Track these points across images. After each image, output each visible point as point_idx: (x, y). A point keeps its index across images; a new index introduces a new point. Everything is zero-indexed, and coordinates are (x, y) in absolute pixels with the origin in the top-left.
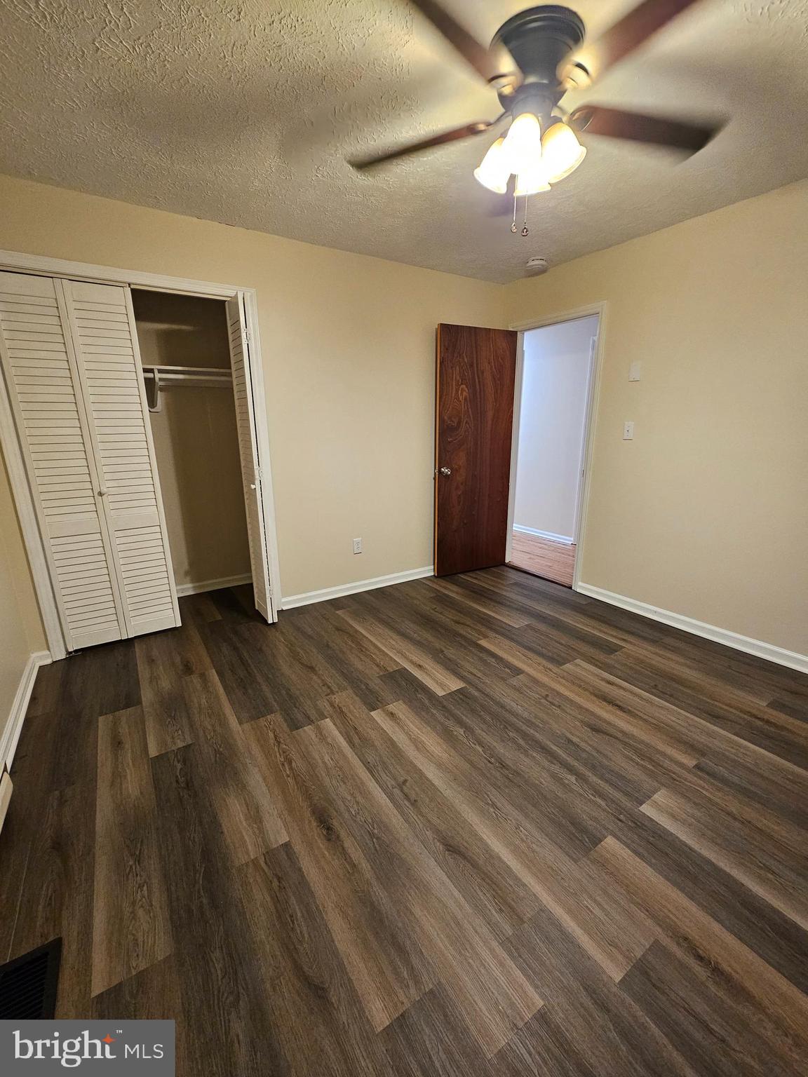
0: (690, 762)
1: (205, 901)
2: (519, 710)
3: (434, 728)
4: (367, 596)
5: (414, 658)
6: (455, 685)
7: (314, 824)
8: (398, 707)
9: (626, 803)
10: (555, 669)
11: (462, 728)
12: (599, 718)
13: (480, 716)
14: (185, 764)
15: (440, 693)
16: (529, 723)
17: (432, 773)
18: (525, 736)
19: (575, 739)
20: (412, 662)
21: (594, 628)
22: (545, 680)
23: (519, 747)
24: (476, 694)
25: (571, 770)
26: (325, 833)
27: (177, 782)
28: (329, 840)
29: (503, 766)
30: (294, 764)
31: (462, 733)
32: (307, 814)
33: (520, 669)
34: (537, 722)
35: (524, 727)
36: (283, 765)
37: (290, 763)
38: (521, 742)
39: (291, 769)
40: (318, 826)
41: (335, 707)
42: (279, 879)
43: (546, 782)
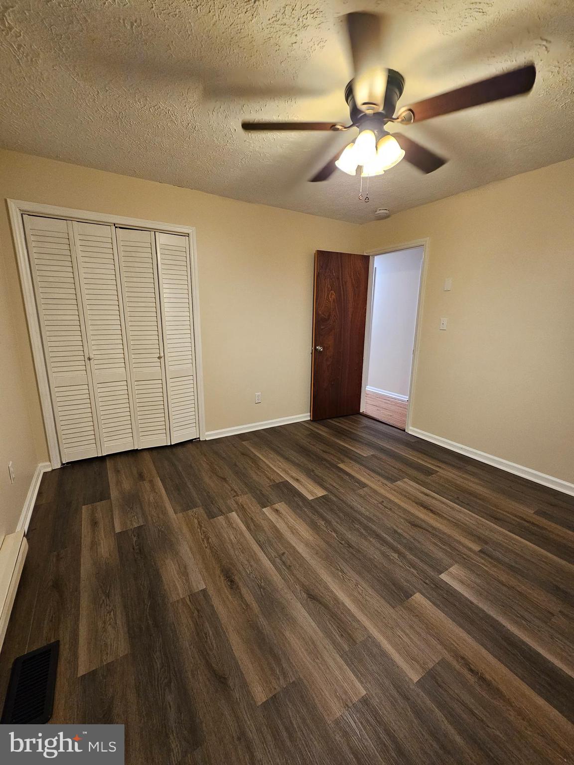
0: (476, 548)
1: (150, 622)
2: (363, 510)
3: (304, 520)
4: (263, 432)
5: (294, 475)
6: (320, 492)
7: (222, 578)
8: (281, 506)
9: (432, 573)
10: (389, 484)
11: (323, 521)
12: (418, 518)
13: (336, 513)
14: (139, 538)
15: (310, 498)
16: (369, 519)
17: (301, 549)
18: (366, 528)
19: (399, 531)
20: (292, 477)
21: (419, 458)
22: (382, 491)
23: (361, 534)
24: (334, 499)
25: (395, 550)
26: (229, 584)
27: (133, 549)
28: (232, 588)
29: (350, 546)
30: (210, 540)
31: (323, 524)
32: (218, 572)
33: (365, 484)
34: (374, 518)
35: (365, 522)
36: (203, 541)
37: (208, 539)
38: (362, 531)
39: (208, 543)
40: (225, 580)
41: (239, 505)
42: (198, 611)
43: (377, 556)
